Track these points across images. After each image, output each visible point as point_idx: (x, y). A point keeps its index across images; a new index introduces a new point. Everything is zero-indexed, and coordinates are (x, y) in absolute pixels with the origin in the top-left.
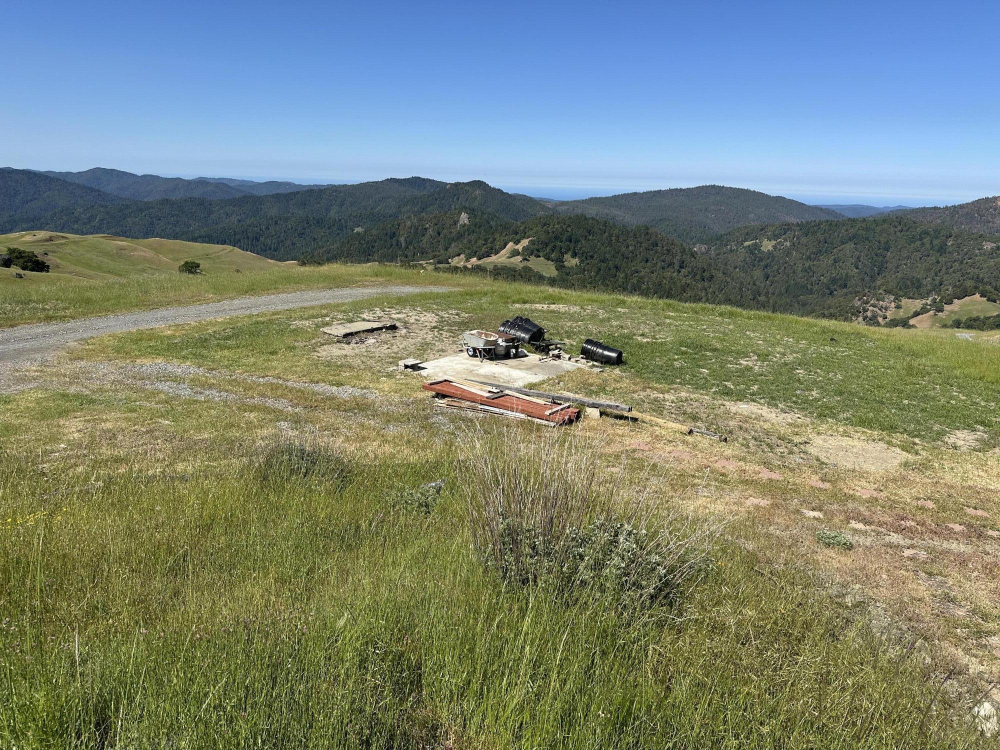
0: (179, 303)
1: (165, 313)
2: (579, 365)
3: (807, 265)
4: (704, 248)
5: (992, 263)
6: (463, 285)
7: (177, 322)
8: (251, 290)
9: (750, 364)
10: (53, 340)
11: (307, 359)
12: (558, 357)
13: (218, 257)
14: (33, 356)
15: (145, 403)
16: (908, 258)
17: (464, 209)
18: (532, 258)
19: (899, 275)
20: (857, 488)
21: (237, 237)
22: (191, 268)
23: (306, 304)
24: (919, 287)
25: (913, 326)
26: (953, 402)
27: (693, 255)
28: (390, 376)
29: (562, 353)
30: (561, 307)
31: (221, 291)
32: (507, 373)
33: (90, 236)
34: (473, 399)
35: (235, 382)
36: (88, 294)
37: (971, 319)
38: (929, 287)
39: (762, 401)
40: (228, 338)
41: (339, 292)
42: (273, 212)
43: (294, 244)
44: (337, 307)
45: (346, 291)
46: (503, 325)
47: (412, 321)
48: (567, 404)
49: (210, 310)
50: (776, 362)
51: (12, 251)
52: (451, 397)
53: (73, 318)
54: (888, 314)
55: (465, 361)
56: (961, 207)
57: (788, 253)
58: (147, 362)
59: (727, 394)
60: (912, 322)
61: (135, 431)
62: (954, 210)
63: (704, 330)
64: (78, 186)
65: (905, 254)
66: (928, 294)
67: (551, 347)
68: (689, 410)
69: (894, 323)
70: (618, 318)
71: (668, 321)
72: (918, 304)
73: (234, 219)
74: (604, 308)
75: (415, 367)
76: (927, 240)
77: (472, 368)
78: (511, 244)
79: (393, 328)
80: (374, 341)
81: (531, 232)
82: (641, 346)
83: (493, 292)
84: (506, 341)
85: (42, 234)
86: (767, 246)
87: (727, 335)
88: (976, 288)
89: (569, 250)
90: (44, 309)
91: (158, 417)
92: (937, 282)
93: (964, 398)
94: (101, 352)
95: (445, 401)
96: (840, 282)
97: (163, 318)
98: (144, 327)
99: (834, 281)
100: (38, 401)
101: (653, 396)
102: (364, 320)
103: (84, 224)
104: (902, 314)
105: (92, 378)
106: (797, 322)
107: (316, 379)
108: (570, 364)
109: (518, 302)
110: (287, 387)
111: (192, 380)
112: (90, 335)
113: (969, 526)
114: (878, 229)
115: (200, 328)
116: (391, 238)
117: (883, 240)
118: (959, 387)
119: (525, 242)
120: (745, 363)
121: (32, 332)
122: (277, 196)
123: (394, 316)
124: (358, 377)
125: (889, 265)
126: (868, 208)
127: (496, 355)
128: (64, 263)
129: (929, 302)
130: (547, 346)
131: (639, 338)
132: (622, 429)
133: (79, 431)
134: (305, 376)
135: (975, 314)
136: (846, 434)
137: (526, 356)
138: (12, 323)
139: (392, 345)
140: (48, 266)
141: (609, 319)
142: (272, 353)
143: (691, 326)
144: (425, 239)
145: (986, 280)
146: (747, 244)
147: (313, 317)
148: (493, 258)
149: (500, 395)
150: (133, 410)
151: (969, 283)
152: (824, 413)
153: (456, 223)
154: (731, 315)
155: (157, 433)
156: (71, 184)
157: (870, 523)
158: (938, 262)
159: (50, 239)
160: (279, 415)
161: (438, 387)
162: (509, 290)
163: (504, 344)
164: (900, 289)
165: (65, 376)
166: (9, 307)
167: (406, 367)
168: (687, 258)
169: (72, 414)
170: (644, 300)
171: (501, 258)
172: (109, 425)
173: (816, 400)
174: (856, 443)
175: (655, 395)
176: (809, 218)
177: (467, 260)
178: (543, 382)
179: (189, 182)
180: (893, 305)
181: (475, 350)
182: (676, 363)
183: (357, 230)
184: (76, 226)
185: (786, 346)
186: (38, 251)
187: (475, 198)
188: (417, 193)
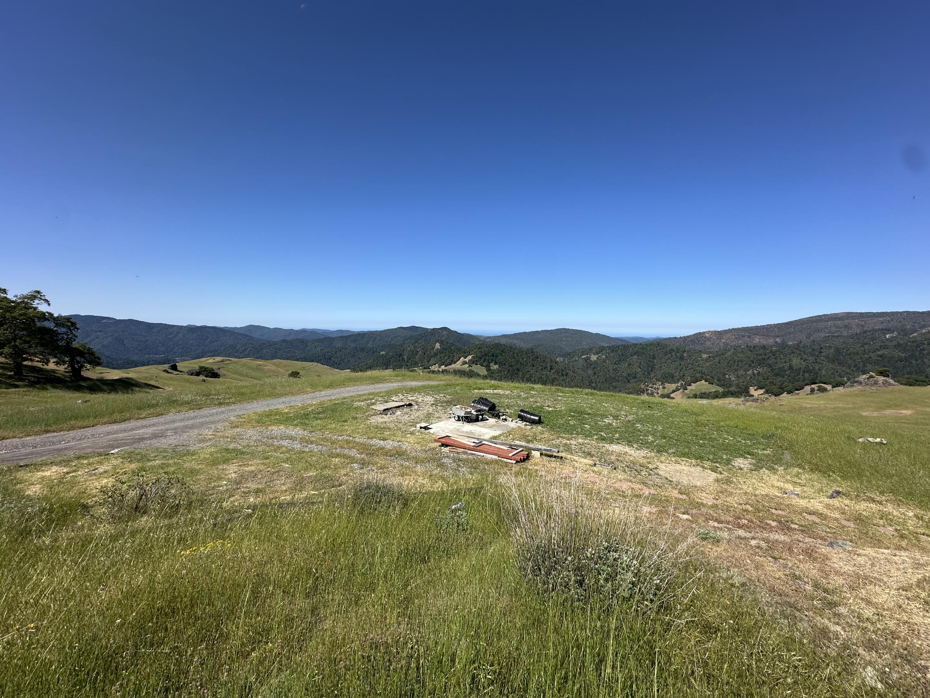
0: (293, 394)
1: (284, 399)
2: (518, 424)
3: (615, 367)
4: (562, 359)
5: (708, 364)
6: (444, 380)
7: (291, 405)
8: (331, 386)
9: (610, 421)
10: (222, 416)
11: (365, 424)
12: (506, 420)
13: (309, 369)
14: (209, 426)
15: (273, 454)
16: (665, 362)
17: (438, 341)
18: (474, 365)
19: (662, 371)
20: (702, 498)
21: (320, 358)
22: (295, 374)
23: (360, 393)
24: (673, 377)
25: (673, 398)
26: (727, 441)
27: (556, 363)
28: (412, 433)
29: (508, 418)
30: (501, 392)
31: (314, 387)
32: (478, 430)
33: (243, 359)
34: (464, 447)
35: (325, 439)
36: (243, 390)
37: (702, 393)
38: (678, 377)
39: (624, 443)
40: (320, 413)
41: (377, 386)
42: (339, 345)
43: (349, 361)
44: (378, 394)
45: (381, 385)
46: (473, 402)
47: (420, 401)
48: (521, 449)
49: (309, 397)
50: (624, 420)
51: (201, 368)
52: (451, 446)
53: (234, 403)
54: (659, 391)
55: (454, 424)
56: (688, 337)
57: (604, 361)
58: (275, 428)
59: (603, 440)
60: (672, 395)
61: (268, 471)
62: (685, 339)
63: (580, 403)
64: (240, 334)
65: (663, 360)
66: (678, 381)
67: (500, 414)
68: (586, 450)
69: (663, 396)
70: (532, 397)
71: (560, 398)
72: (673, 386)
73: (319, 349)
74: (523, 392)
75: (426, 428)
76: (673, 353)
77: (458, 428)
78: (462, 358)
79: (410, 405)
80: (400, 413)
81: (473, 352)
82: (549, 412)
83: (462, 384)
84: (476, 411)
85: (218, 359)
86: (594, 358)
87: (593, 405)
88: (702, 377)
89: (492, 361)
90: (218, 399)
91: (282, 462)
92: (682, 375)
93: (731, 438)
94: (249, 422)
95: (448, 448)
96: (632, 376)
97: (283, 402)
98: (273, 407)
99: (629, 375)
100: (211, 454)
101: (564, 442)
102: (393, 401)
103: (241, 353)
104: (666, 391)
105: (243, 439)
106: (627, 398)
107: (371, 437)
108: (514, 424)
109: (476, 389)
110: (355, 442)
111: (301, 438)
112: (243, 413)
113: (780, 522)
114: (649, 348)
115: (303, 408)
116: (399, 357)
117: (651, 354)
118: (727, 432)
119: (470, 357)
120: (607, 421)
121: (210, 412)
122: (342, 338)
123: (410, 398)
124: (394, 435)
125: (656, 367)
126: (641, 338)
127: (471, 419)
128: (228, 373)
129: (679, 385)
130: (498, 414)
131: (547, 408)
132: (554, 464)
133: (235, 472)
134: (364, 435)
135: (704, 391)
136: (676, 462)
137: (488, 420)
138: (200, 407)
139: (411, 415)
140: (219, 375)
141: (528, 398)
142: (345, 421)
143: (572, 401)
144: (417, 357)
145: (706, 373)
146: (583, 357)
147: (366, 400)
148: (453, 366)
149: (480, 444)
150: (267, 458)
151: (698, 375)
152: (660, 450)
153: (433, 348)
154: (592, 394)
155: (281, 473)
156: (236, 333)
157: (722, 522)
158: (681, 364)
159: (223, 361)
160: (353, 460)
161: (443, 440)
162: (470, 383)
163: (475, 413)
164: (663, 379)
165: (228, 437)
166: (199, 398)
167: (421, 428)
168: (553, 364)
169: (231, 462)
170: (543, 386)
171: (457, 366)
172: (253, 468)
173: (653, 442)
174: (684, 467)
175: (565, 441)
176: (612, 344)
177: (440, 367)
178: (500, 435)
179: (297, 331)
180: (661, 387)
181: (459, 417)
182: (570, 422)
183: (382, 353)
184: (236, 354)
185: (626, 411)
186: (215, 367)
187: (443, 336)
188: (413, 334)
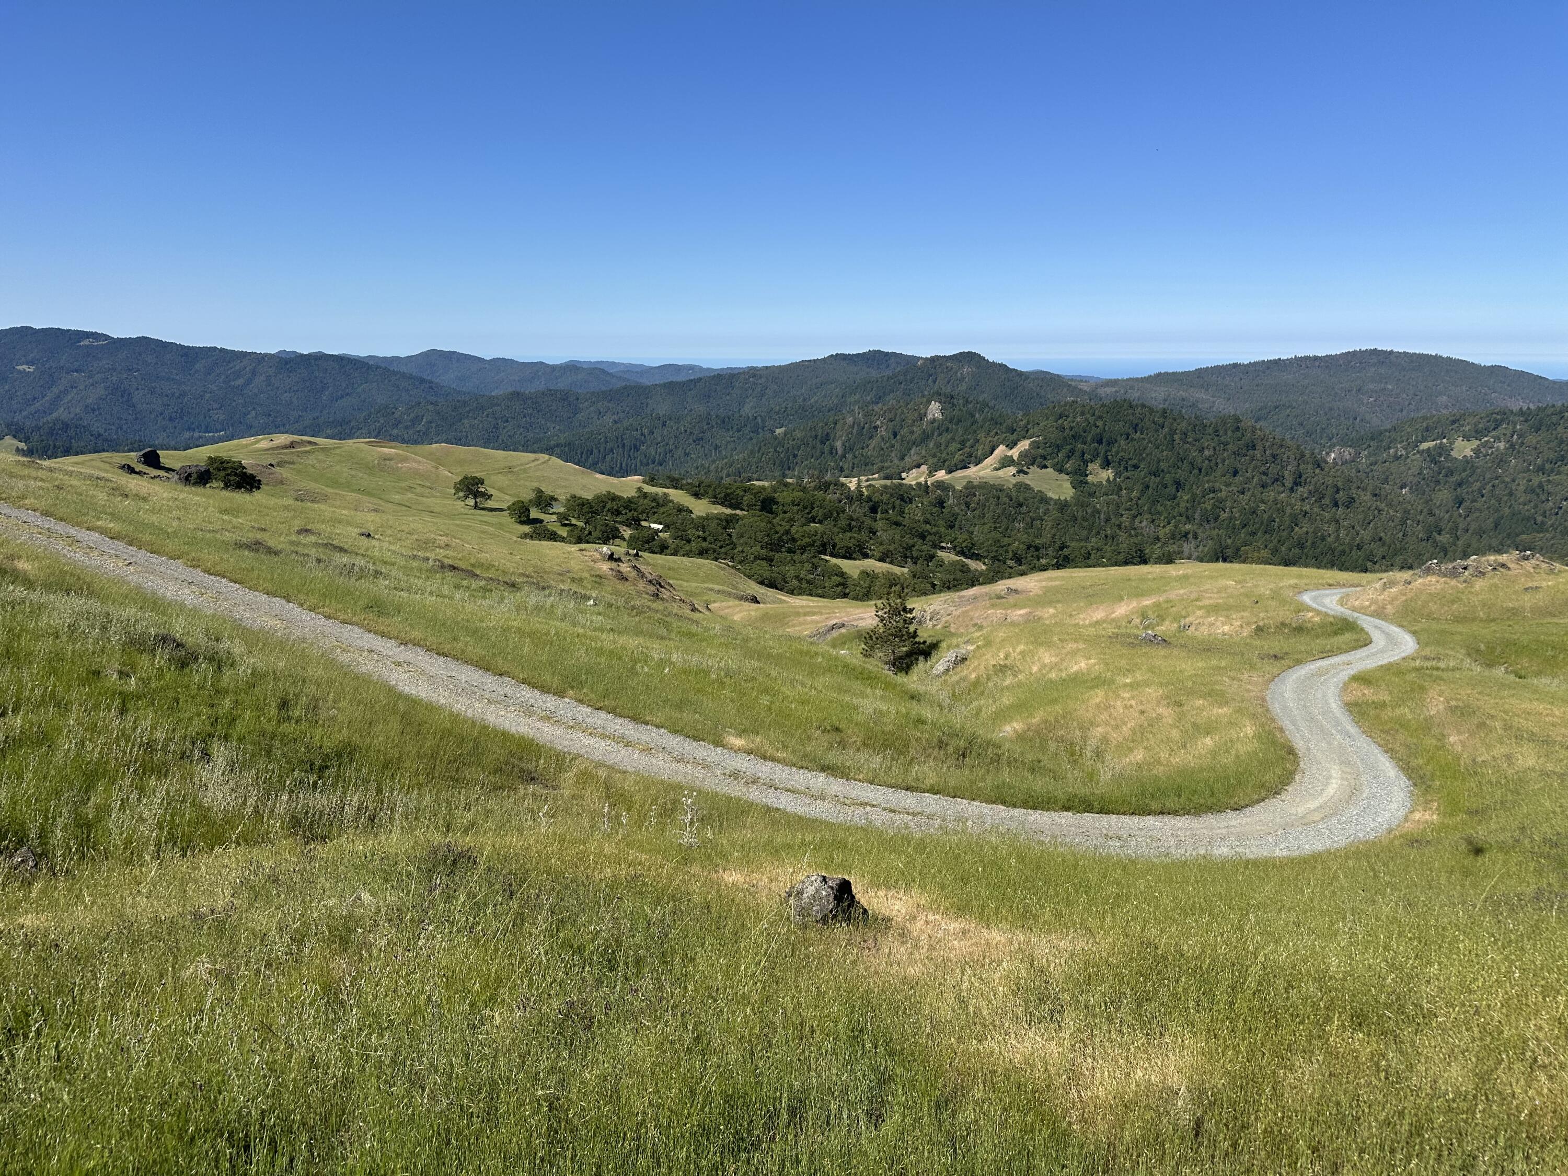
3: (1535, 481)
4: (1348, 453)
13: (525, 471)
18: (1034, 469)
22: (471, 485)
27: (1318, 464)
51: (214, 462)
57: (1501, 461)
64: (403, 376)
78: (1002, 448)
81: (1036, 429)
85: (282, 439)
86: (1463, 449)
89: (1096, 456)
103: (406, 428)
116: (823, 443)
119: (1024, 445)
140: (261, 483)
144: (873, 443)
146: (1424, 446)
148: (972, 471)
153: (921, 417)
156: (395, 373)
159: (292, 445)
168: (1308, 469)
171: (984, 471)
176: (1542, 400)
177: (931, 474)
179: (554, 368)
183: (777, 432)
184: (395, 432)
187: (960, 379)
188: (874, 374)
